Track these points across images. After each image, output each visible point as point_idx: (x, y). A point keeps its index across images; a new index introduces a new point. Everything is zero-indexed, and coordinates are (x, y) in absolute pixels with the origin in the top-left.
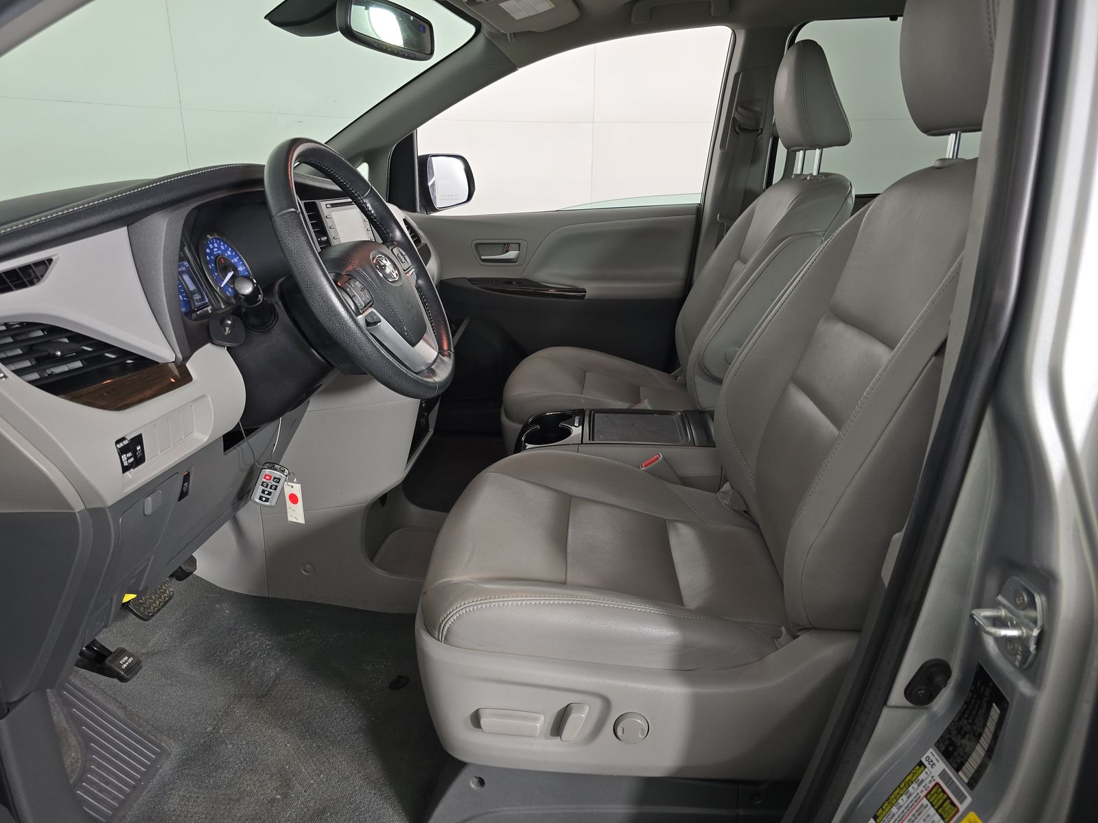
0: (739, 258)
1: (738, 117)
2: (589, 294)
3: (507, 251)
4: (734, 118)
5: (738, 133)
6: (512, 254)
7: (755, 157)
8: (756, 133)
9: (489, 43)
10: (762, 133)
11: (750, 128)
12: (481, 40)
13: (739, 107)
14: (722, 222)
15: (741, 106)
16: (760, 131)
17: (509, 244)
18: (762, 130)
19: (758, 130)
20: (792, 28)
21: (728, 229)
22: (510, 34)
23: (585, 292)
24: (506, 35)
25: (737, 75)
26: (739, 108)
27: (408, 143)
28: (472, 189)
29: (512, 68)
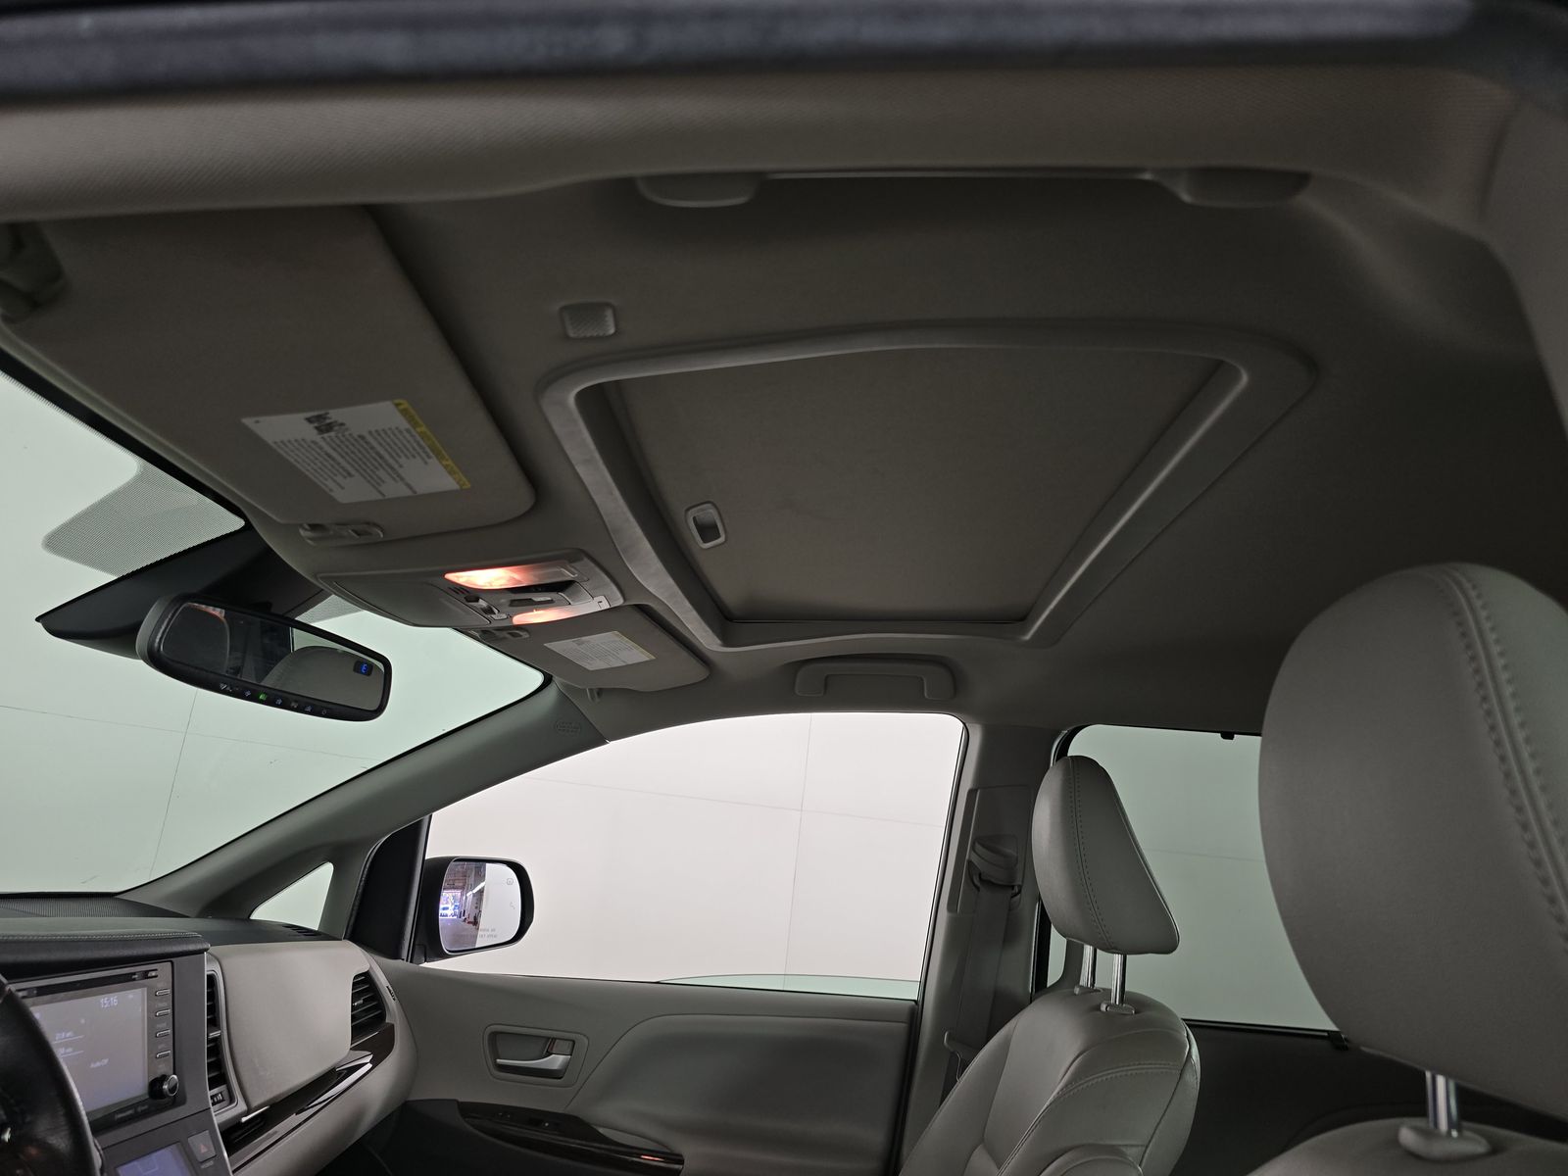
0: (982, 1140)
1: (975, 859)
2: (689, 1165)
3: (549, 1054)
4: (970, 862)
5: (978, 888)
6: (556, 1061)
7: (1010, 934)
8: (1011, 892)
9: (563, 699)
10: (1020, 892)
11: (1000, 883)
12: (551, 693)
13: (977, 844)
14: (952, 1050)
15: (979, 843)
16: (1016, 889)
17: (554, 1039)
18: (1020, 887)
19: (1013, 887)
20: (1058, 733)
21: (965, 1066)
22: (591, 690)
23: (681, 1162)
24: (585, 690)
25: (971, 793)
26: (978, 846)
27: (411, 836)
28: (527, 919)
29: (597, 740)
